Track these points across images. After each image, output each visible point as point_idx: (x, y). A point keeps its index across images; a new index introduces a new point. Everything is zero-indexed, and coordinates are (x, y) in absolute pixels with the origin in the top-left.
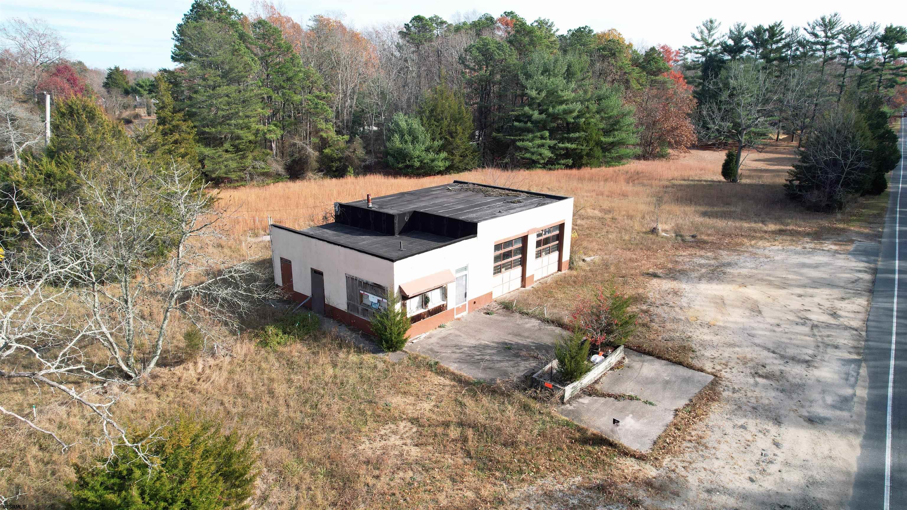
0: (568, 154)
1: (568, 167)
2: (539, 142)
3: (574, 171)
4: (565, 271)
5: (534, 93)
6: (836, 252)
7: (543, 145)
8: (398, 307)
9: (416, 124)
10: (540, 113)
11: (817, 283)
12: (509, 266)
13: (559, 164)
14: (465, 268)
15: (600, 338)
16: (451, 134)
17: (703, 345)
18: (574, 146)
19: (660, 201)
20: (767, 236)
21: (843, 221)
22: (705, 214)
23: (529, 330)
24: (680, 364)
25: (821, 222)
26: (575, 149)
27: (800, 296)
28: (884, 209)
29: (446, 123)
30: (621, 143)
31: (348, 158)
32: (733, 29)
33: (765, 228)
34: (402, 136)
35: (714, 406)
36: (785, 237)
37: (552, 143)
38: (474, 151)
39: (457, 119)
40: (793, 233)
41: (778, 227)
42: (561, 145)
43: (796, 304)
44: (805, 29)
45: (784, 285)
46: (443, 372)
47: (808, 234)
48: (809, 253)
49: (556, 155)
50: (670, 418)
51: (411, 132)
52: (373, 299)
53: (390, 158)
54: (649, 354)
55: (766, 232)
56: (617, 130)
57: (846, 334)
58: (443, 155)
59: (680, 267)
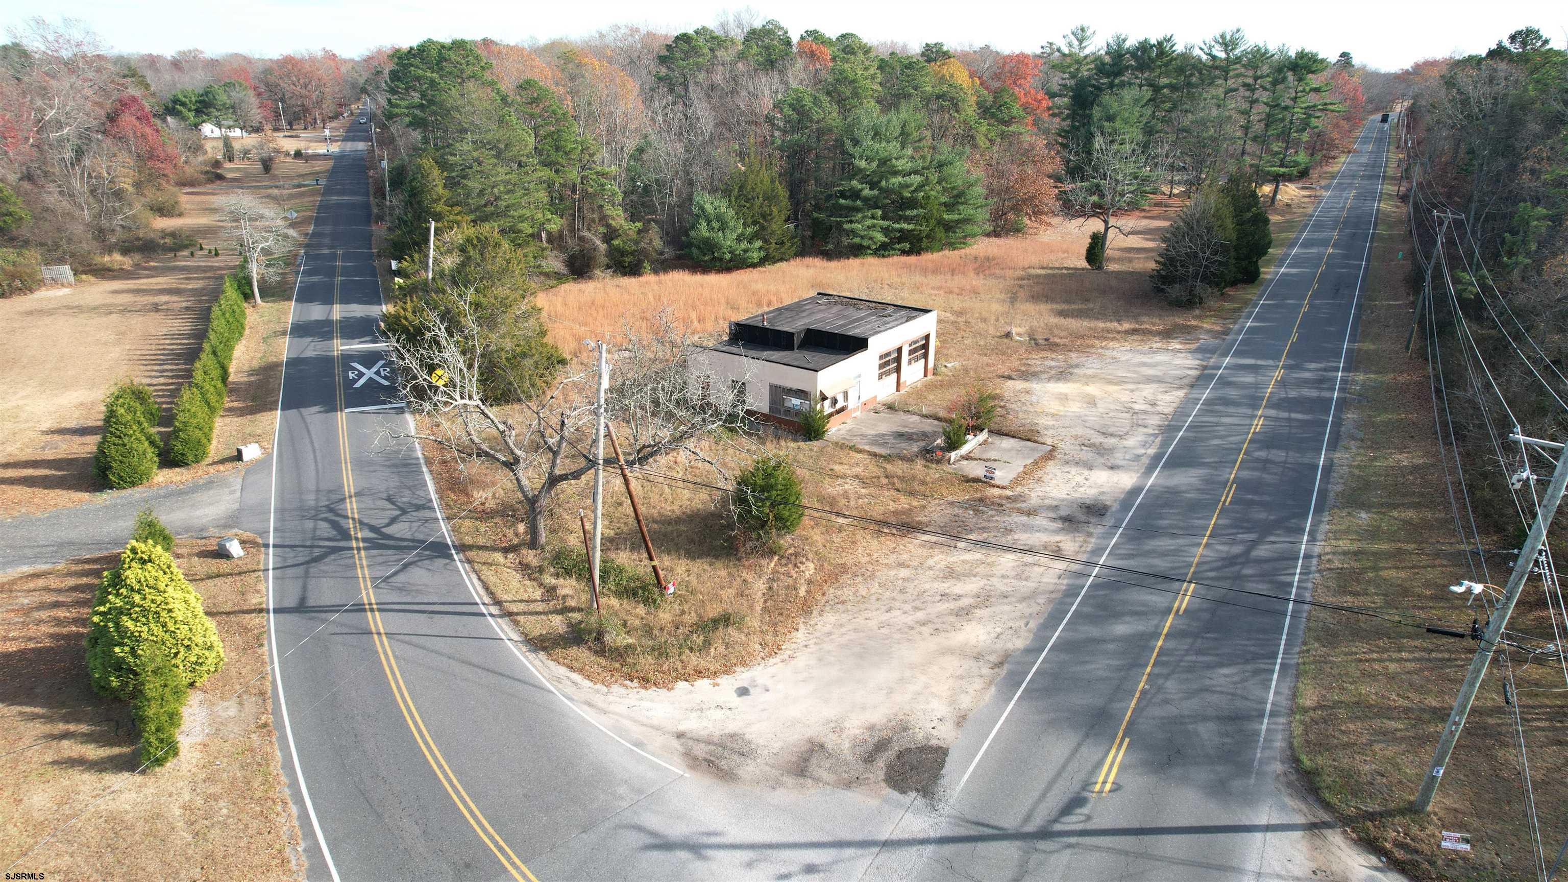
0: (904, 236)
1: (904, 252)
2: (869, 222)
3: (912, 259)
4: (930, 377)
5: (863, 164)
6: (1179, 351)
7: (874, 226)
8: (819, 407)
9: (723, 206)
10: (871, 189)
11: (1149, 380)
12: (888, 373)
13: (894, 249)
14: (859, 376)
15: (972, 423)
16: (764, 216)
17: (1047, 428)
18: (911, 227)
19: (1013, 299)
20: (1118, 337)
21: (1199, 317)
22: (1061, 314)
23: (913, 423)
24: (1029, 440)
25: (1177, 320)
26: (912, 230)
27: (1132, 391)
28: (1246, 302)
29: (758, 202)
30: (967, 221)
31: (643, 251)
32: (1111, 41)
33: (1120, 328)
34: (709, 222)
35: (1051, 463)
36: (1135, 337)
37: (885, 223)
38: (793, 238)
39: (770, 198)
40: (1145, 332)
41: (1132, 326)
42: (896, 226)
43: (1125, 397)
44: (1201, 49)
45: (1121, 381)
46: (860, 451)
47: (1159, 333)
48: (1154, 352)
49: (891, 239)
50: (1022, 469)
51: (719, 218)
52: (796, 402)
53: (695, 251)
54: (1006, 435)
55: (1119, 332)
56: (962, 203)
57: (1157, 417)
58: (758, 244)
59: (1032, 369)
